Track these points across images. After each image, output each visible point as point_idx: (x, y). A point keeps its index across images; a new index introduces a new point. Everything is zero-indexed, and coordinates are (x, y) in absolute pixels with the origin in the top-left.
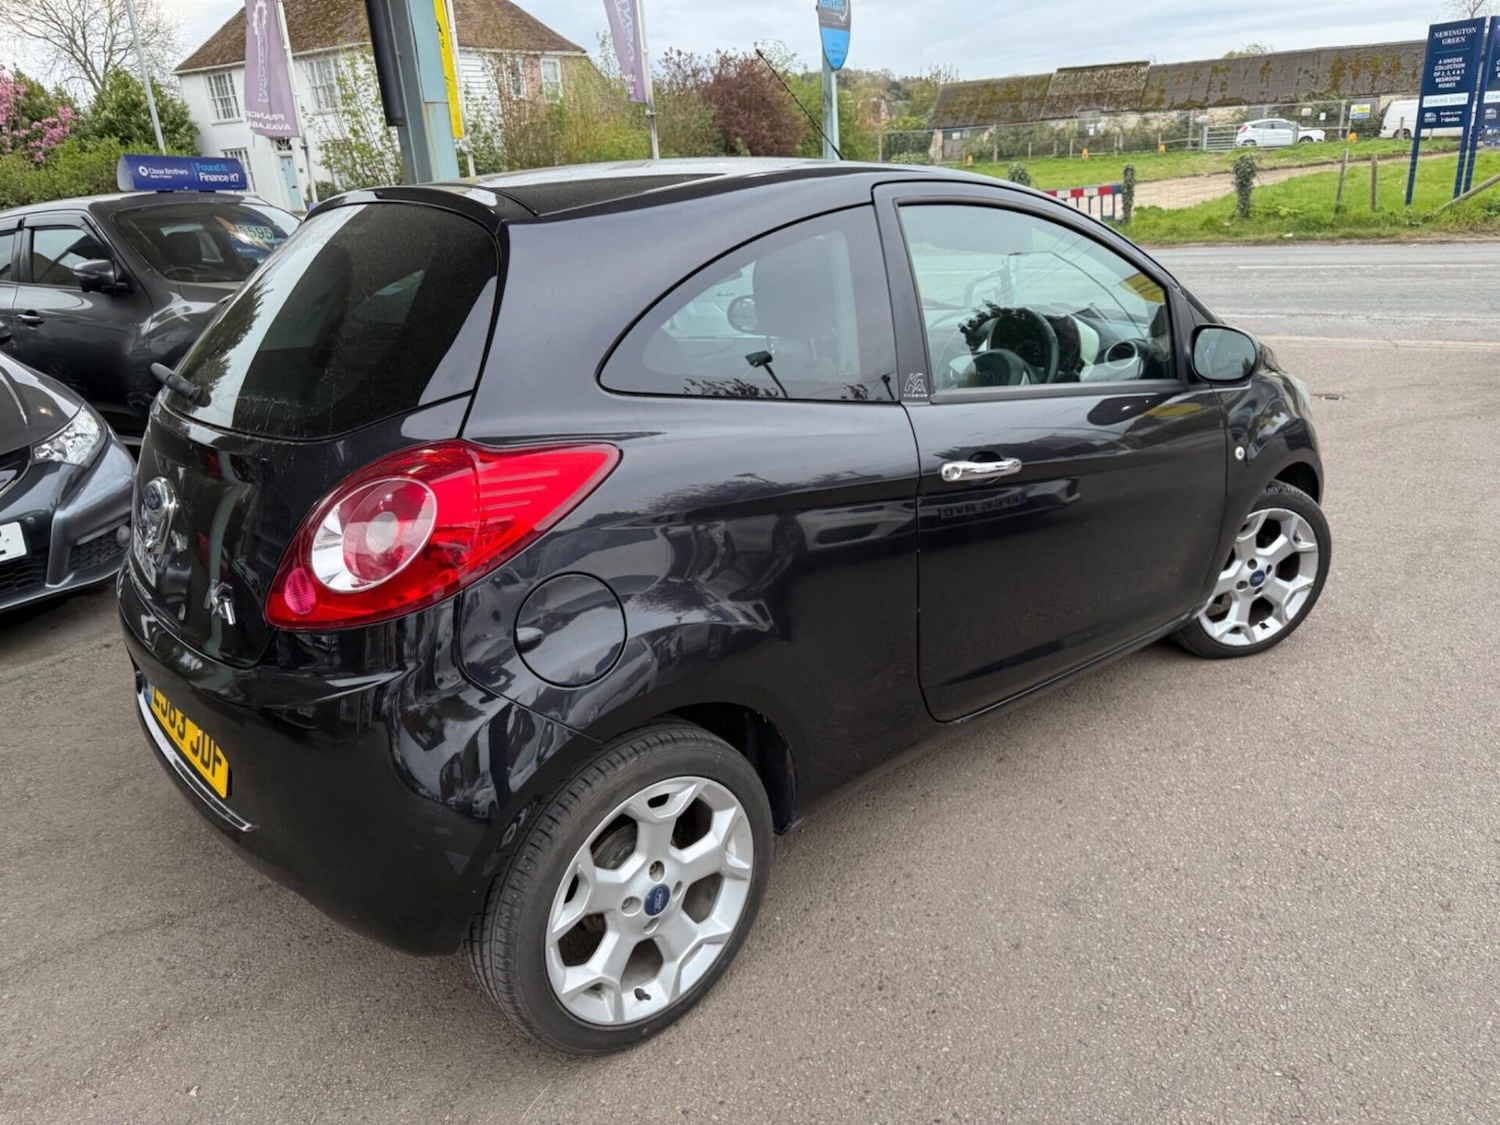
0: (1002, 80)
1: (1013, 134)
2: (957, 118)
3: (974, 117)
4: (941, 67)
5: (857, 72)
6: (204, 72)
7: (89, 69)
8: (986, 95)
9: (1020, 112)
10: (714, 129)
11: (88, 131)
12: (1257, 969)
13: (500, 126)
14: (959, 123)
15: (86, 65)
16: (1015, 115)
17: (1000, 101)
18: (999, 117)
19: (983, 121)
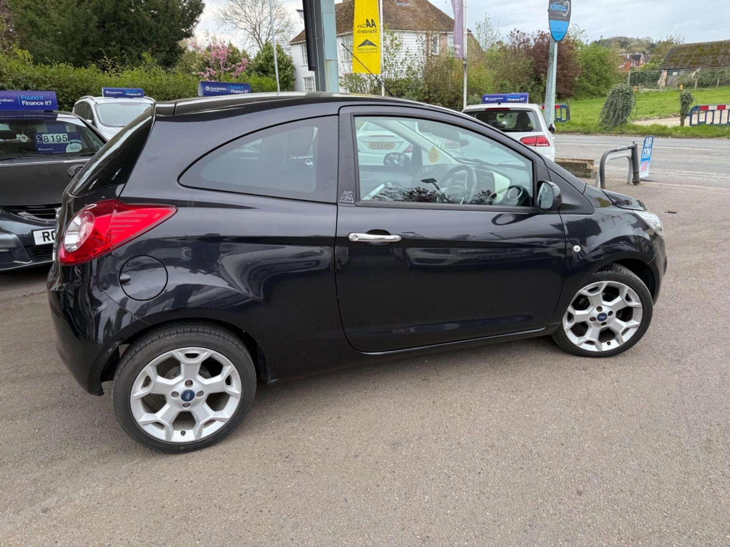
0: (708, 43)
1: (711, 73)
2: (677, 64)
3: (688, 63)
4: (673, 36)
5: (631, 39)
6: (300, 43)
7: (260, 41)
8: (698, 51)
9: (717, 61)
10: (530, 70)
11: (253, 68)
12: (453, 493)
13: (422, 68)
14: (678, 67)
15: (259, 40)
16: (713, 62)
17: (705, 55)
18: (703, 63)
19: (692, 67)
